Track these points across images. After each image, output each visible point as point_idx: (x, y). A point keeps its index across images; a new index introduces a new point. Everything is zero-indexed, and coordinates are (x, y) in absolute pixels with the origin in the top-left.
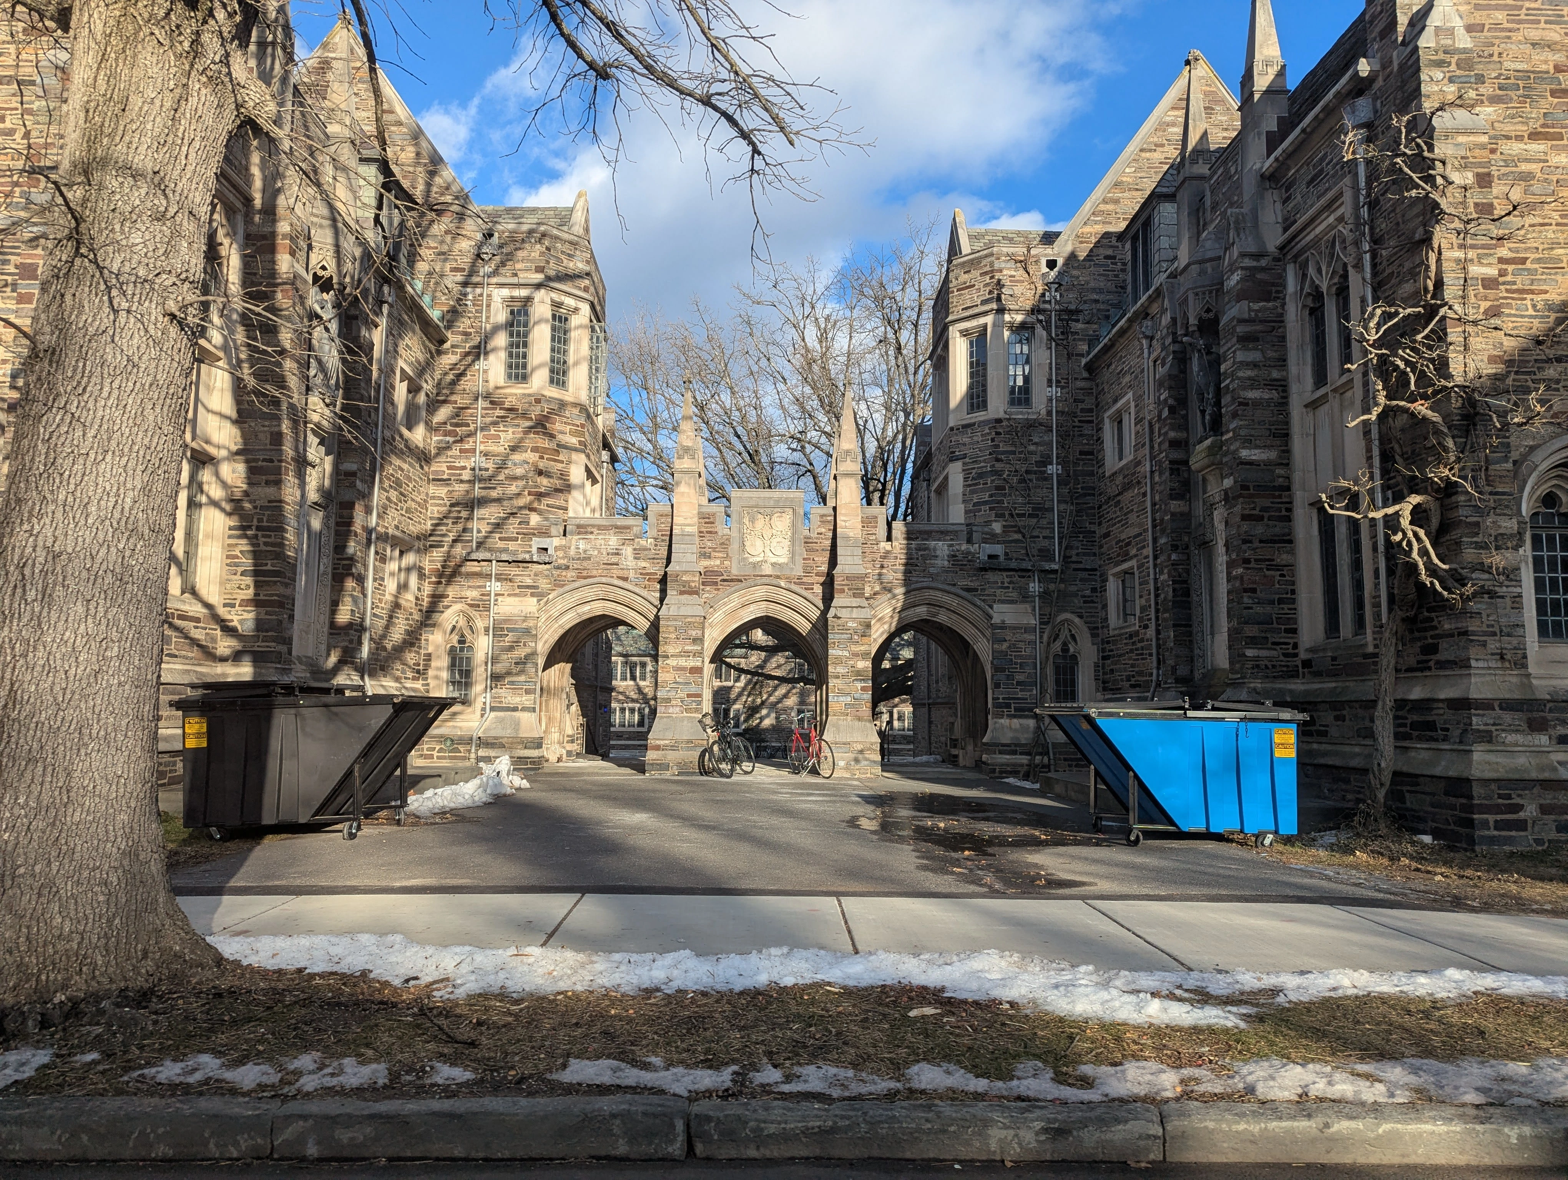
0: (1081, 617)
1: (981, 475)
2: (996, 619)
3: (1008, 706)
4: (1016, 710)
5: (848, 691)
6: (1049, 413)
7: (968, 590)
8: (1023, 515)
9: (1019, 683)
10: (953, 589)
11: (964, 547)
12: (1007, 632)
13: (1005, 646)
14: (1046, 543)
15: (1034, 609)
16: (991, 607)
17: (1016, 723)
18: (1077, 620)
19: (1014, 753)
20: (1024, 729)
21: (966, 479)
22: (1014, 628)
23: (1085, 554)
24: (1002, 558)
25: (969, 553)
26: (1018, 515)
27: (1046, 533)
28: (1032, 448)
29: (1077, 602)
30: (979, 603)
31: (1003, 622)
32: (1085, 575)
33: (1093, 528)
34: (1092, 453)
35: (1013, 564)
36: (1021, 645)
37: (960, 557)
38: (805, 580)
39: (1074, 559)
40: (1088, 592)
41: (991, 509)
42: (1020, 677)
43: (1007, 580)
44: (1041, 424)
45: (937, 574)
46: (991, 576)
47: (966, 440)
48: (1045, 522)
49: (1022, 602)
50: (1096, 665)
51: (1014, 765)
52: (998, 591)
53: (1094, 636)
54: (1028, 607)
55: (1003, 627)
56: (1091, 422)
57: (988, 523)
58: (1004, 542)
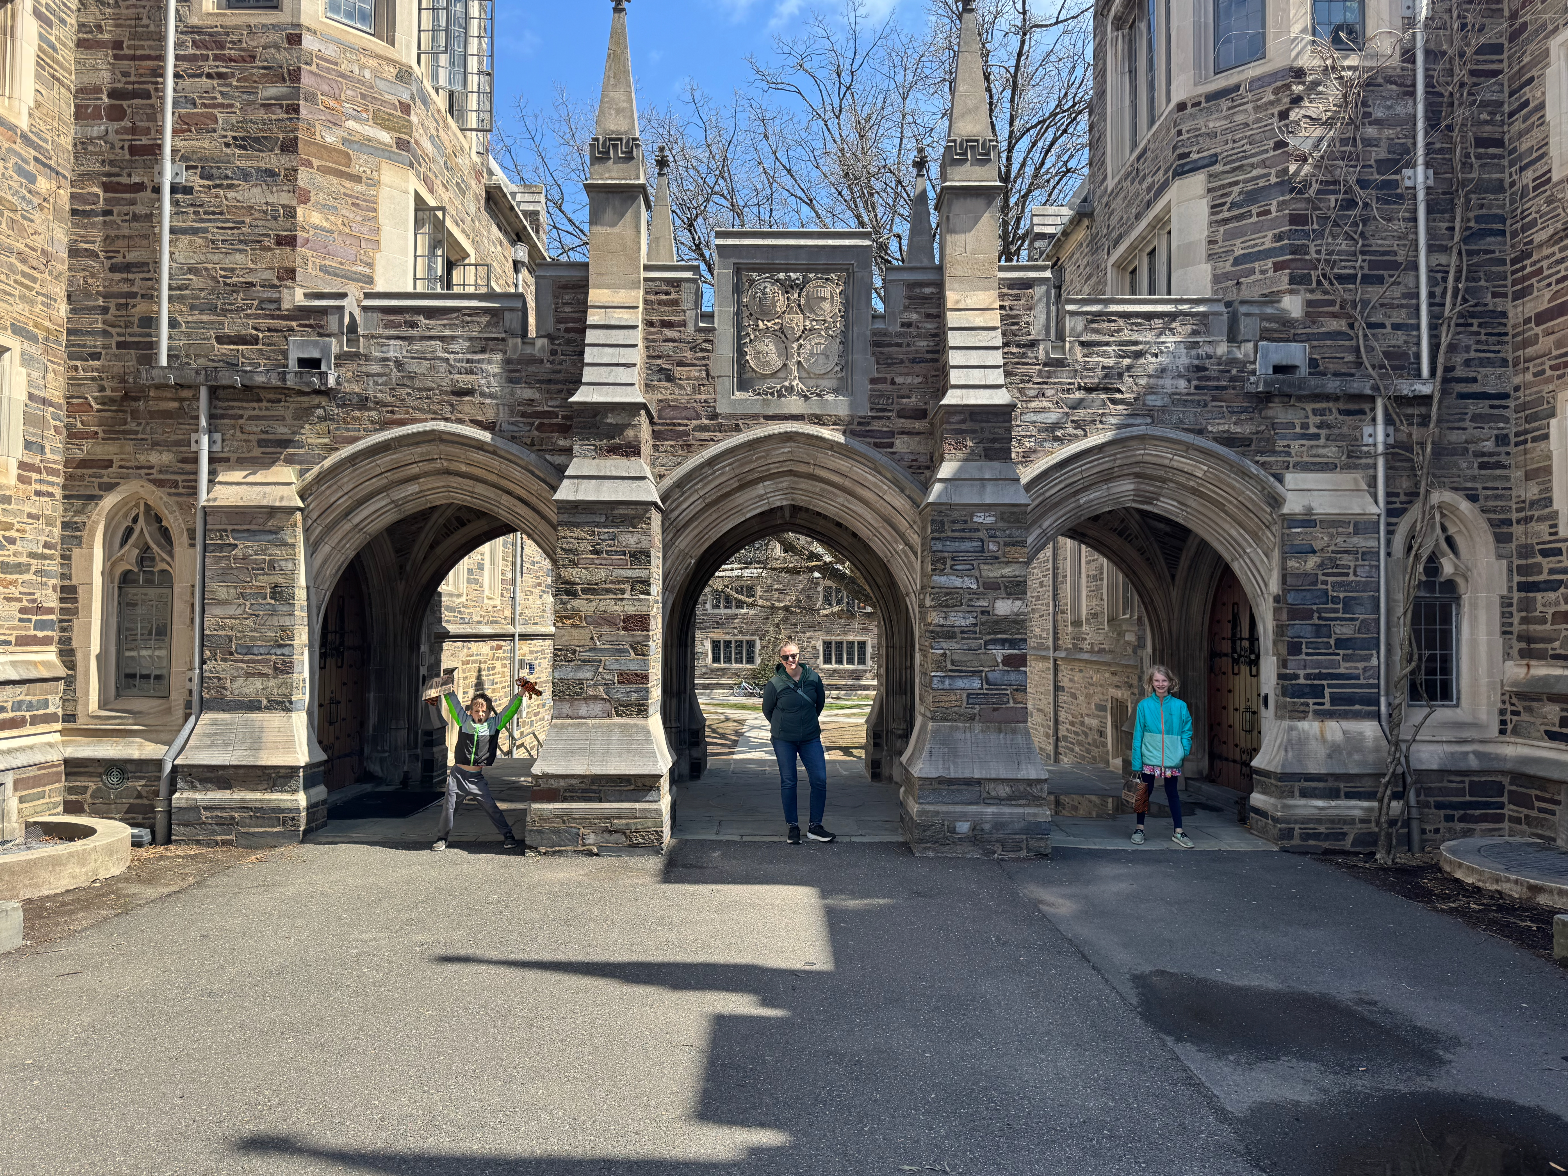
0: (1473, 498)
1: (1252, 197)
2: (1293, 505)
3: (1317, 692)
4: (1334, 700)
5: (974, 666)
6: (1409, 56)
7: (1229, 440)
8: (1351, 278)
9: (1341, 643)
10: (1199, 441)
11: (1222, 349)
12: (1318, 532)
13: (1312, 562)
14: (1399, 338)
15: (1372, 483)
16: (1280, 479)
17: (1335, 729)
18: (1465, 506)
19: (1334, 794)
20: (1353, 743)
21: (1215, 208)
22: (1334, 523)
23: (1482, 363)
24: (1304, 371)
25: (1233, 361)
26: (1341, 279)
27: (1399, 317)
28: (1371, 131)
29: (1466, 466)
30: (1254, 469)
31: (1309, 511)
32: (1482, 408)
33: (1500, 305)
34: (1499, 143)
35: (1332, 385)
36: (1347, 560)
37: (1213, 369)
38: (876, 426)
39: (1459, 372)
40: (1489, 445)
41: (1278, 267)
42: (1344, 630)
43: (1314, 420)
44: (1389, 80)
45: (1163, 409)
46: (1278, 412)
47: (1215, 124)
48: (1397, 291)
49: (1347, 468)
50: (1506, 603)
51: (1332, 821)
52: (1295, 445)
53: (1502, 539)
54: (1357, 478)
55: (1308, 521)
56: (1495, 73)
57: (1272, 298)
58: (1308, 338)
